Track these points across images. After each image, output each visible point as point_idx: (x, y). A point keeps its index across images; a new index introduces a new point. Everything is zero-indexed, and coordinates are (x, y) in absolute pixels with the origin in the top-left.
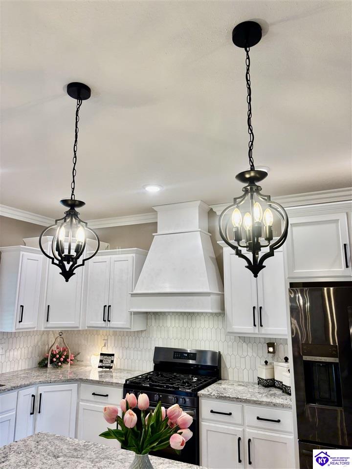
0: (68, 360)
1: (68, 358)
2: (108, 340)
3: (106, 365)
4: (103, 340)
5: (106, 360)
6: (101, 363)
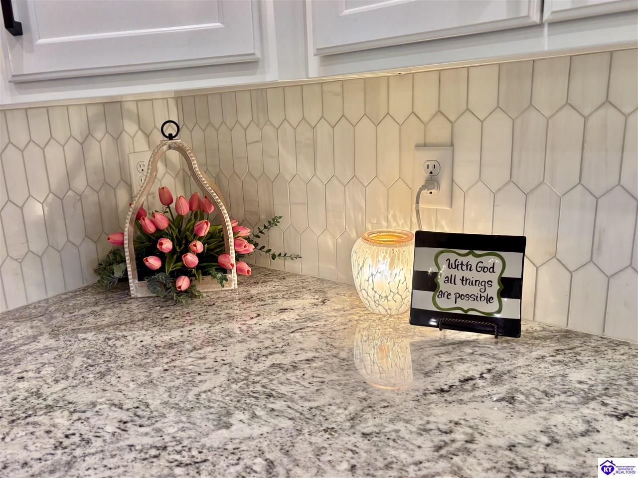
0: (222, 259)
1: (225, 251)
2: (452, 145)
3: (465, 305)
4: (418, 146)
5: (459, 274)
6: (432, 293)
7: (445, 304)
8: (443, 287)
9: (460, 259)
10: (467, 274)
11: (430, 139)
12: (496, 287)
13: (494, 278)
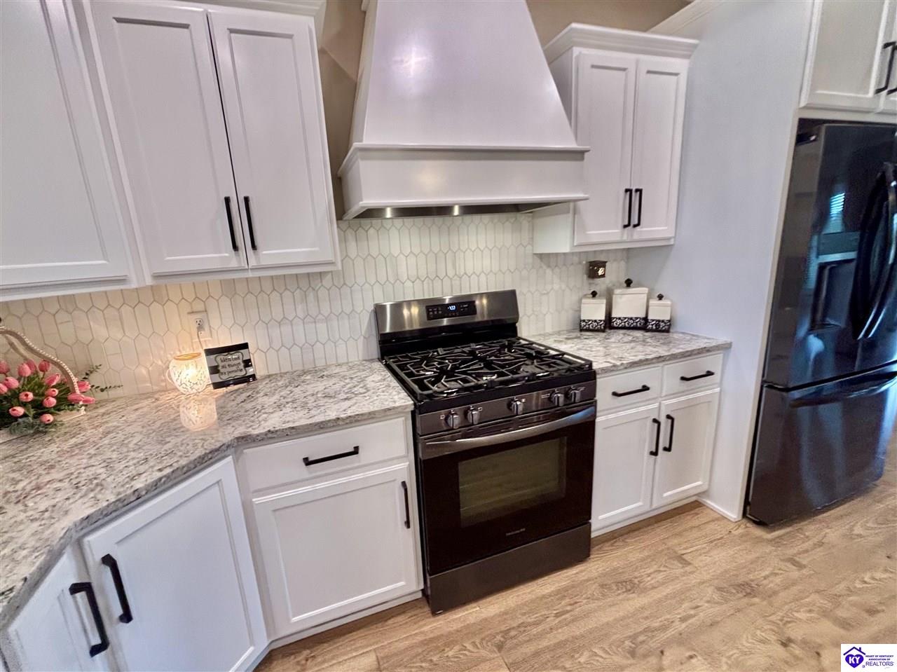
2: (206, 311)
3: (233, 375)
4: (189, 313)
5: (226, 363)
6: (217, 375)
7: (225, 377)
8: (222, 370)
9: (225, 357)
10: (230, 363)
11: (195, 310)
12: (242, 364)
13: (240, 361)
